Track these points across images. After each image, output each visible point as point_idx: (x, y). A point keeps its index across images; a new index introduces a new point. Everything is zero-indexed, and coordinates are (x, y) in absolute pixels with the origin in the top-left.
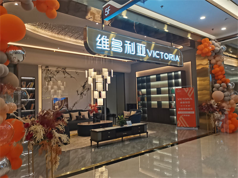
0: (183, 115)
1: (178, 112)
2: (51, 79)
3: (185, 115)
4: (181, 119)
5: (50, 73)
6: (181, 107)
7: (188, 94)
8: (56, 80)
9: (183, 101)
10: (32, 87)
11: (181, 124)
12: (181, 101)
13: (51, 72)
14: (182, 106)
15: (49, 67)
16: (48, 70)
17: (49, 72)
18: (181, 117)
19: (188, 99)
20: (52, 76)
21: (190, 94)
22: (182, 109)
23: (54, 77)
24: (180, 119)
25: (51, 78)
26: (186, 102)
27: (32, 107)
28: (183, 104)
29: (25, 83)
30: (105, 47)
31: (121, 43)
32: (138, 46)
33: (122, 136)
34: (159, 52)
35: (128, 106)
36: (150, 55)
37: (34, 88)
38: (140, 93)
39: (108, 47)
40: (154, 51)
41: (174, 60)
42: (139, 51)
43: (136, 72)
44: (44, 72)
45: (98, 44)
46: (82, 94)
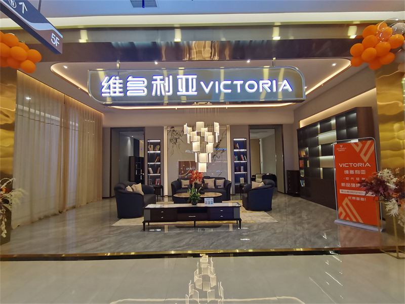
0: (350, 197)
1: (341, 190)
3: (354, 198)
4: (347, 204)
5: (175, 134)
6: (346, 182)
7: (362, 155)
8: (183, 142)
9: (349, 169)
10: (158, 150)
11: (347, 215)
12: (346, 169)
13: (177, 132)
14: (347, 178)
15: (174, 127)
16: (174, 130)
17: (174, 132)
18: (346, 201)
19: (360, 164)
20: (178, 137)
21: (365, 155)
22: (348, 185)
23: (180, 138)
24: (344, 204)
25: (177, 139)
26: (357, 172)
28: (349, 175)
29: (152, 146)
30: (115, 92)
31: (144, 82)
32: (180, 80)
33: (195, 220)
34: (229, 82)
35: (287, 173)
36: (207, 90)
37: (159, 152)
38: (303, 154)
39: (120, 92)
40: (217, 83)
41: (275, 90)
42: (182, 88)
43: (301, 121)
44: (170, 134)
45: (103, 90)
46: (215, 157)
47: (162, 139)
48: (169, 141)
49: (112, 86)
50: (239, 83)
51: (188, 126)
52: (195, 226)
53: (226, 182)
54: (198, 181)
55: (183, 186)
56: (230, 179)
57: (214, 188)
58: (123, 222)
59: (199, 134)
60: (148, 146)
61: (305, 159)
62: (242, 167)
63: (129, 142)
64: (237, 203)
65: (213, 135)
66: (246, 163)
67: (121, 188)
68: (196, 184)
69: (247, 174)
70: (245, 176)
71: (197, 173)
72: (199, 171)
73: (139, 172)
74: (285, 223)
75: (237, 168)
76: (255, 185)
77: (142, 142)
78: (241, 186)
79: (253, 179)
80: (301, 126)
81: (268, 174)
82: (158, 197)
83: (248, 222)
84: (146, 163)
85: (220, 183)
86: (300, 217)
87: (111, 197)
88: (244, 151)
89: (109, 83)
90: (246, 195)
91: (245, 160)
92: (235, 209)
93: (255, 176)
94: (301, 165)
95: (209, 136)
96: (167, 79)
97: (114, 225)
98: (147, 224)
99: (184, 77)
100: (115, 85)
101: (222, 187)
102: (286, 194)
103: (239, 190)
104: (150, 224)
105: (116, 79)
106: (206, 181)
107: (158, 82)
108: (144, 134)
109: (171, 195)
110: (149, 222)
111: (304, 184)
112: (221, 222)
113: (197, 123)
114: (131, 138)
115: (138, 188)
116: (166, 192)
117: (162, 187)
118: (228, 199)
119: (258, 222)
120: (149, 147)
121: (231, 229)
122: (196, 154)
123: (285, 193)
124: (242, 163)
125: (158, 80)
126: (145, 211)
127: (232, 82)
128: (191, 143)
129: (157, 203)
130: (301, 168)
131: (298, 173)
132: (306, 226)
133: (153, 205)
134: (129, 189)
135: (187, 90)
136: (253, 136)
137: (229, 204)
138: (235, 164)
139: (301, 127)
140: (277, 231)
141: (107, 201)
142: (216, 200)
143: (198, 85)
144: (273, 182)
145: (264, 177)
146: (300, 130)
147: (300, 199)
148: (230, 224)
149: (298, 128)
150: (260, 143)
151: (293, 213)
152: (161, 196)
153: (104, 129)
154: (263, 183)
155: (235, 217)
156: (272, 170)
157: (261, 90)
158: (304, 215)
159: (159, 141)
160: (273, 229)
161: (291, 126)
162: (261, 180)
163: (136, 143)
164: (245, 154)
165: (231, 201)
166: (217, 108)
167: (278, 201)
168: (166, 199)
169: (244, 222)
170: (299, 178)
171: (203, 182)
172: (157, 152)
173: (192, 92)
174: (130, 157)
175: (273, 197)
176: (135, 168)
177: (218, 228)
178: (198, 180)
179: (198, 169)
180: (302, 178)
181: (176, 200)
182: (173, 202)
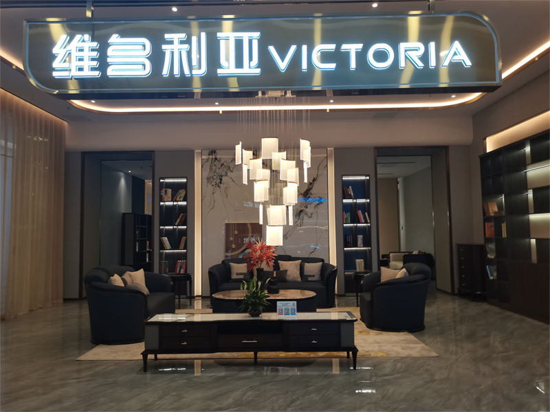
2: (221, 180)
5: (219, 165)
8: (234, 181)
10: (182, 199)
13: (222, 162)
15: (217, 151)
16: (216, 159)
17: (216, 163)
20: (224, 173)
23: (229, 173)
25: (222, 176)
27: (182, 245)
29: (169, 191)
30: (81, 69)
31: (144, 46)
32: (222, 43)
33: (256, 349)
34: (332, 47)
35: (458, 250)
36: (283, 65)
37: (185, 203)
38: (493, 209)
39: (93, 69)
40: (304, 48)
41: (433, 63)
42: (227, 59)
43: (488, 139)
44: (207, 165)
45: (56, 64)
46: (302, 215)
47: (190, 176)
48: (205, 181)
49: (75, 54)
50: (353, 48)
51: (245, 147)
52: (256, 364)
53: (325, 267)
54: (264, 266)
55: (234, 276)
56: (333, 261)
57: (299, 279)
58: (102, 353)
59: (267, 164)
60: (160, 190)
61: (497, 220)
62: (360, 237)
63: (123, 182)
64: (349, 313)
65: (297, 166)
66: (370, 227)
67: (99, 279)
68: (260, 271)
69: (370, 251)
70: (366, 256)
71: (262, 248)
72: (268, 244)
73: (143, 246)
74: (454, 357)
75: (350, 239)
76: (387, 274)
77: (149, 183)
78: (358, 277)
79: (385, 262)
80: (489, 149)
81: (415, 252)
82: (179, 298)
83: (373, 355)
84: (157, 227)
85: (313, 269)
86: (487, 345)
87: (81, 298)
88: (364, 204)
89: (68, 48)
90: (367, 297)
91: (366, 222)
92: (343, 327)
93: (387, 256)
94: (488, 234)
95: (289, 170)
96: (194, 39)
97: (83, 358)
98: (151, 356)
99: (233, 36)
100: (81, 54)
101: (317, 278)
102: (456, 295)
103: (353, 285)
104: (159, 356)
105: (84, 41)
106: (284, 265)
107: (176, 47)
108: (153, 167)
109: (209, 295)
110: (155, 352)
111: (495, 274)
112: (312, 355)
113: (263, 139)
114: (127, 175)
115: (138, 278)
116: (198, 289)
117: (189, 278)
118: (329, 305)
119: (394, 354)
120: (163, 194)
121: (336, 370)
122: (261, 207)
123: (453, 294)
124: (360, 227)
125: (176, 42)
126: (148, 329)
127: (338, 47)
128: (251, 182)
129: (177, 311)
130: (487, 240)
131: (482, 249)
132: (500, 365)
133: (170, 315)
134: (117, 280)
135: (239, 64)
136: (383, 171)
137: (333, 315)
138: (345, 229)
139: (488, 151)
140: (437, 377)
141: (75, 306)
142: (303, 305)
143: (264, 54)
144: (426, 268)
145: (408, 259)
146: (486, 157)
147: (485, 306)
148: (334, 360)
149: (482, 153)
150: (400, 186)
151: (471, 337)
152: (187, 298)
153: (68, 154)
154: (404, 269)
155: (344, 344)
156: (424, 244)
157: (402, 64)
158: (496, 340)
159: (185, 180)
160: (426, 370)
161: (466, 149)
162: (401, 264)
163: (137, 186)
164: (366, 208)
165: (337, 309)
166: (307, 111)
167: (437, 309)
168: (198, 304)
169: (363, 356)
170: (484, 261)
171: (277, 267)
172: (180, 203)
173: (251, 68)
174: (124, 214)
175: (427, 302)
176: (135, 237)
177: (305, 368)
178: (265, 262)
179: (265, 240)
180: (490, 262)
181: (218, 306)
182: (211, 310)
